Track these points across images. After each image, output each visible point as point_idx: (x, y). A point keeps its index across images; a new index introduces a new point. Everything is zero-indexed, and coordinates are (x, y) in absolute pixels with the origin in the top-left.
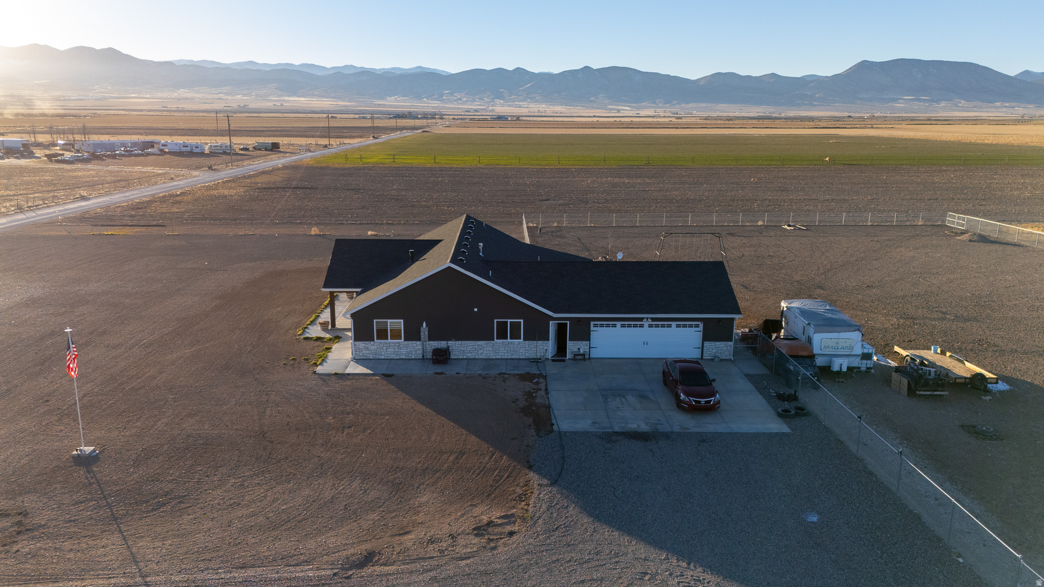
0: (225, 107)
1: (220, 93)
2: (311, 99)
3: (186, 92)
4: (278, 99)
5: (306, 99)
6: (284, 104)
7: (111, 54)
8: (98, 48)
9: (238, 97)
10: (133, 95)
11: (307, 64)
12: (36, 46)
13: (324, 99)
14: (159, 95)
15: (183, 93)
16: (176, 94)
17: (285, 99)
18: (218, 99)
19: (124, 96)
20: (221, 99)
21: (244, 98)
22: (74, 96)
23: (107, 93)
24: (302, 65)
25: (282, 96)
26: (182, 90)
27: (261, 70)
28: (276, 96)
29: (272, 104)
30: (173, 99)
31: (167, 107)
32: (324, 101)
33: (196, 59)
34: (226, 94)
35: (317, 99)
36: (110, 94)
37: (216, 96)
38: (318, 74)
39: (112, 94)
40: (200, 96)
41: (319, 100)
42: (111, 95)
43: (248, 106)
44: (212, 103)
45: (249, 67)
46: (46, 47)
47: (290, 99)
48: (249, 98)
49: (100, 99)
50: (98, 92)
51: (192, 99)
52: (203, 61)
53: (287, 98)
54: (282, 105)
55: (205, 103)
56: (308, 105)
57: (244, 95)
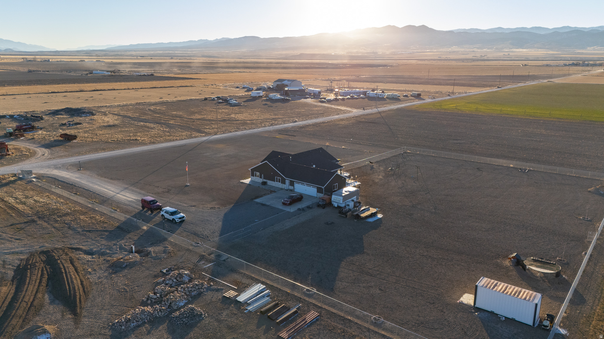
0: (473, 56)
1: (475, 48)
2: (531, 50)
4: (508, 50)
6: (511, 54)
7: (424, 28)
8: (417, 25)
9: (485, 50)
10: (428, 51)
11: (536, 27)
12: (389, 27)
14: (441, 50)
15: (455, 48)
16: (450, 49)
17: (513, 50)
18: (472, 51)
19: (423, 51)
20: (474, 51)
21: (488, 50)
22: (399, 52)
23: (416, 50)
24: (533, 28)
25: (512, 48)
27: (504, 33)
28: (508, 48)
29: (503, 54)
30: (447, 52)
31: (441, 57)
32: (539, 51)
33: (467, 28)
34: (478, 48)
35: (535, 50)
36: (417, 50)
38: (541, 33)
39: (418, 50)
40: (462, 50)
42: (417, 51)
43: (487, 56)
44: (467, 54)
45: (498, 31)
46: (394, 27)
47: (517, 50)
48: (491, 50)
49: (411, 53)
50: (412, 49)
51: (458, 52)
52: (471, 29)
53: (515, 50)
54: (509, 55)
55: (463, 54)
56: (526, 54)
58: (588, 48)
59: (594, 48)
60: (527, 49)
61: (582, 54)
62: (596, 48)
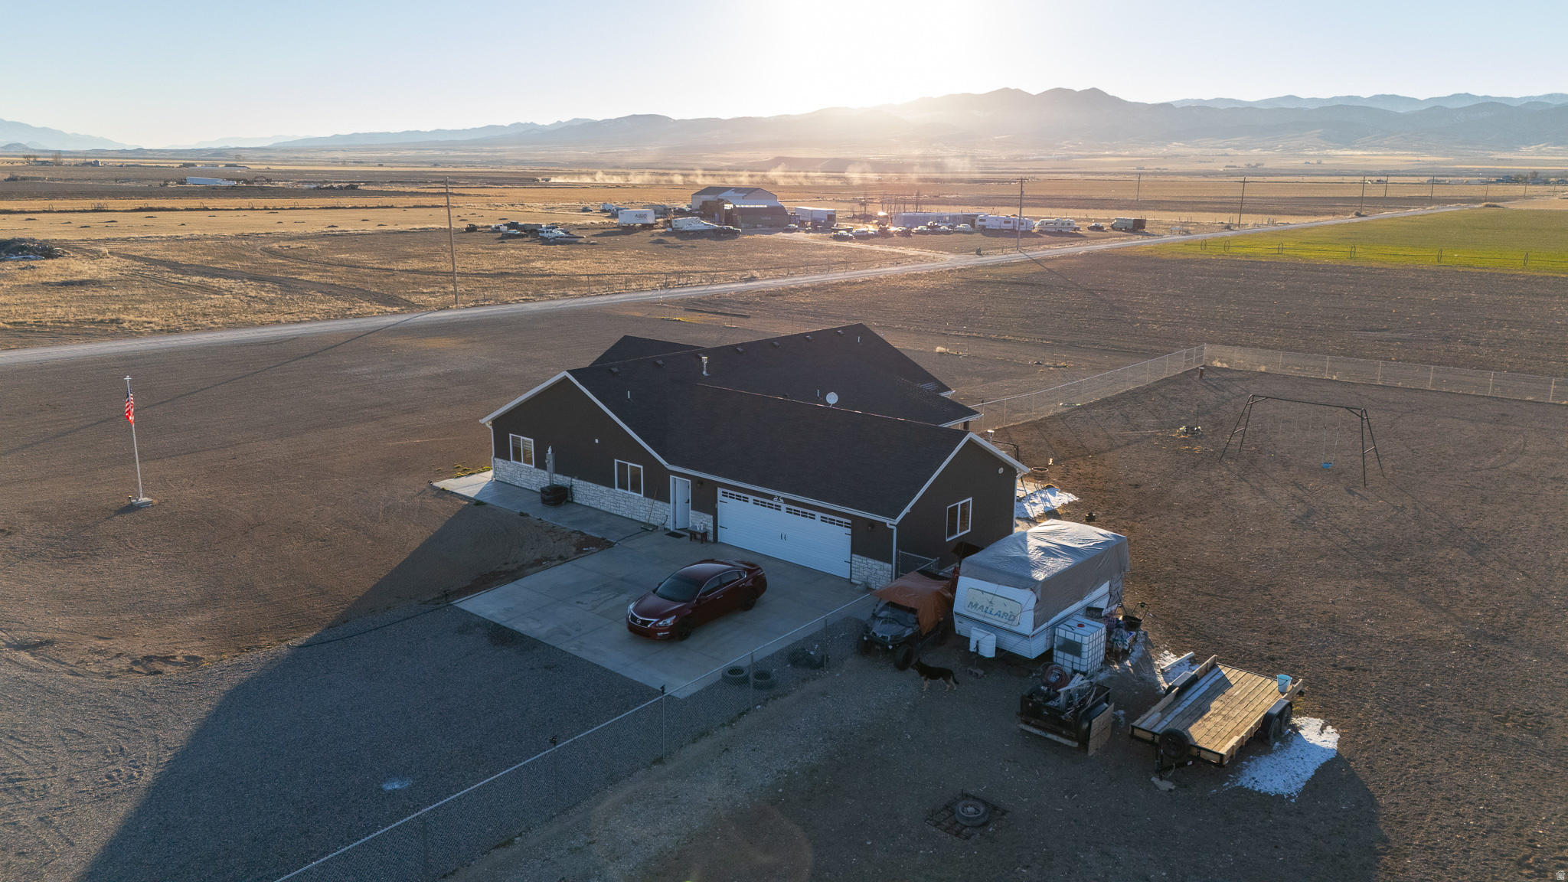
0: (1227, 167)
1: (1228, 146)
2: (1375, 153)
3: (1180, 146)
4: (1316, 153)
5: (1365, 153)
6: (1324, 162)
7: (1094, 96)
8: (1078, 89)
9: (1255, 151)
10: (1107, 153)
11: (1383, 96)
12: (1006, 91)
13: (1397, 153)
14: (1142, 151)
15: (1176, 147)
16: (1165, 150)
17: (1330, 153)
18: (1222, 155)
19: (1096, 153)
20: (1226, 155)
21: (1262, 153)
22: (1034, 156)
23: (1075, 151)
24: (1376, 98)
25: (1325, 148)
26: (1175, 143)
27: (1302, 109)
28: (1315, 149)
29: (1303, 162)
30: (1159, 156)
31: (1143, 169)
32: (1397, 155)
33: (1206, 98)
34: (1237, 148)
35: (1386, 153)
36: (1078, 151)
37: (1220, 151)
38: (1401, 112)
39: (1081, 151)
40: (1198, 151)
41: (1389, 153)
42: (1080, 153)
43: (1263, 165)
44: (1210, 162)
45: (1285, 105)
46: (1018, 92)
47: (1339, 152)
48: (1270, 152)
49: (1063, 159)
50: (1064, 150)
51: (1186, 156)
52: (1217, 99)
53: (1333, 152)
54: (1319, 163)
55: (1200, 162)
56: (1363, 163)
57: (1265, 149)
58: (1524, 149)
59: (1539, 149)
60: (1365, 150)
61: (1510, 161)
62: (1543, 149)
